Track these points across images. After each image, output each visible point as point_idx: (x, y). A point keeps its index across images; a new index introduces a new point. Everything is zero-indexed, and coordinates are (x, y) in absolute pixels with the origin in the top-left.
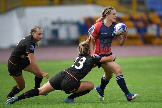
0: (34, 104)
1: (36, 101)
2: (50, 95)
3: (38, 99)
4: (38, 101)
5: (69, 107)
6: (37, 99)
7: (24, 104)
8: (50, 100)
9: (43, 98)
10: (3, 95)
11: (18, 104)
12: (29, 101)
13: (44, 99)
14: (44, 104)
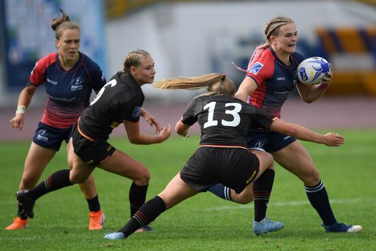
0: (193, 238)
1: (200, 231)
2: (232, 218)
3: (201, 228)
4: (204, 231)
5: (278, 247)
6: (201, 225)
7: (170, 238)
8: (232, 229)
9: (215, 224)
10: (118, 216)
11: (154, 238)
12: (182, 232)
13: (218, 227)
14: (217, 239)
